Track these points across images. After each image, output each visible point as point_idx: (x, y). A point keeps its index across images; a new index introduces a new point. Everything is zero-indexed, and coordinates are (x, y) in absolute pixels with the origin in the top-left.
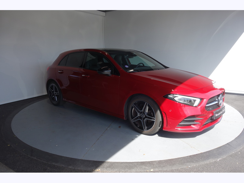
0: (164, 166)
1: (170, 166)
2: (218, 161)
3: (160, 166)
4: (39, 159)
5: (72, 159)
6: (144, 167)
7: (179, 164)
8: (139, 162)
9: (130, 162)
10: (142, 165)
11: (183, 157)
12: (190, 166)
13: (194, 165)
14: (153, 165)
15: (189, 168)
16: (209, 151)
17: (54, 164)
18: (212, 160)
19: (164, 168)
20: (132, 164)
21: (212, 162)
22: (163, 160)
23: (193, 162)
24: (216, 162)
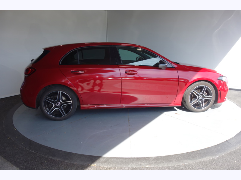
0: (160, 163)
1: (166, 162)
2: (215, 159)
3: (156, 162)
4: (37, 152)
5: (68, 153)
6: (140, 163)
7: (175, 161)
8: (135, 158)
9: (126, 158)
10: (138, 161)
11: (180, 154)
12: (187, 163)
13: (190, 162)
14: (149, 161)
15: (186, 165)
16: (207, 148)
17: (51, 157)
18: (209, 158)
19: (160, 164)
20: (127, 160)
21: (210, 160)
22: (159, 157)
23: (190, 159)
24: (213, 160)
